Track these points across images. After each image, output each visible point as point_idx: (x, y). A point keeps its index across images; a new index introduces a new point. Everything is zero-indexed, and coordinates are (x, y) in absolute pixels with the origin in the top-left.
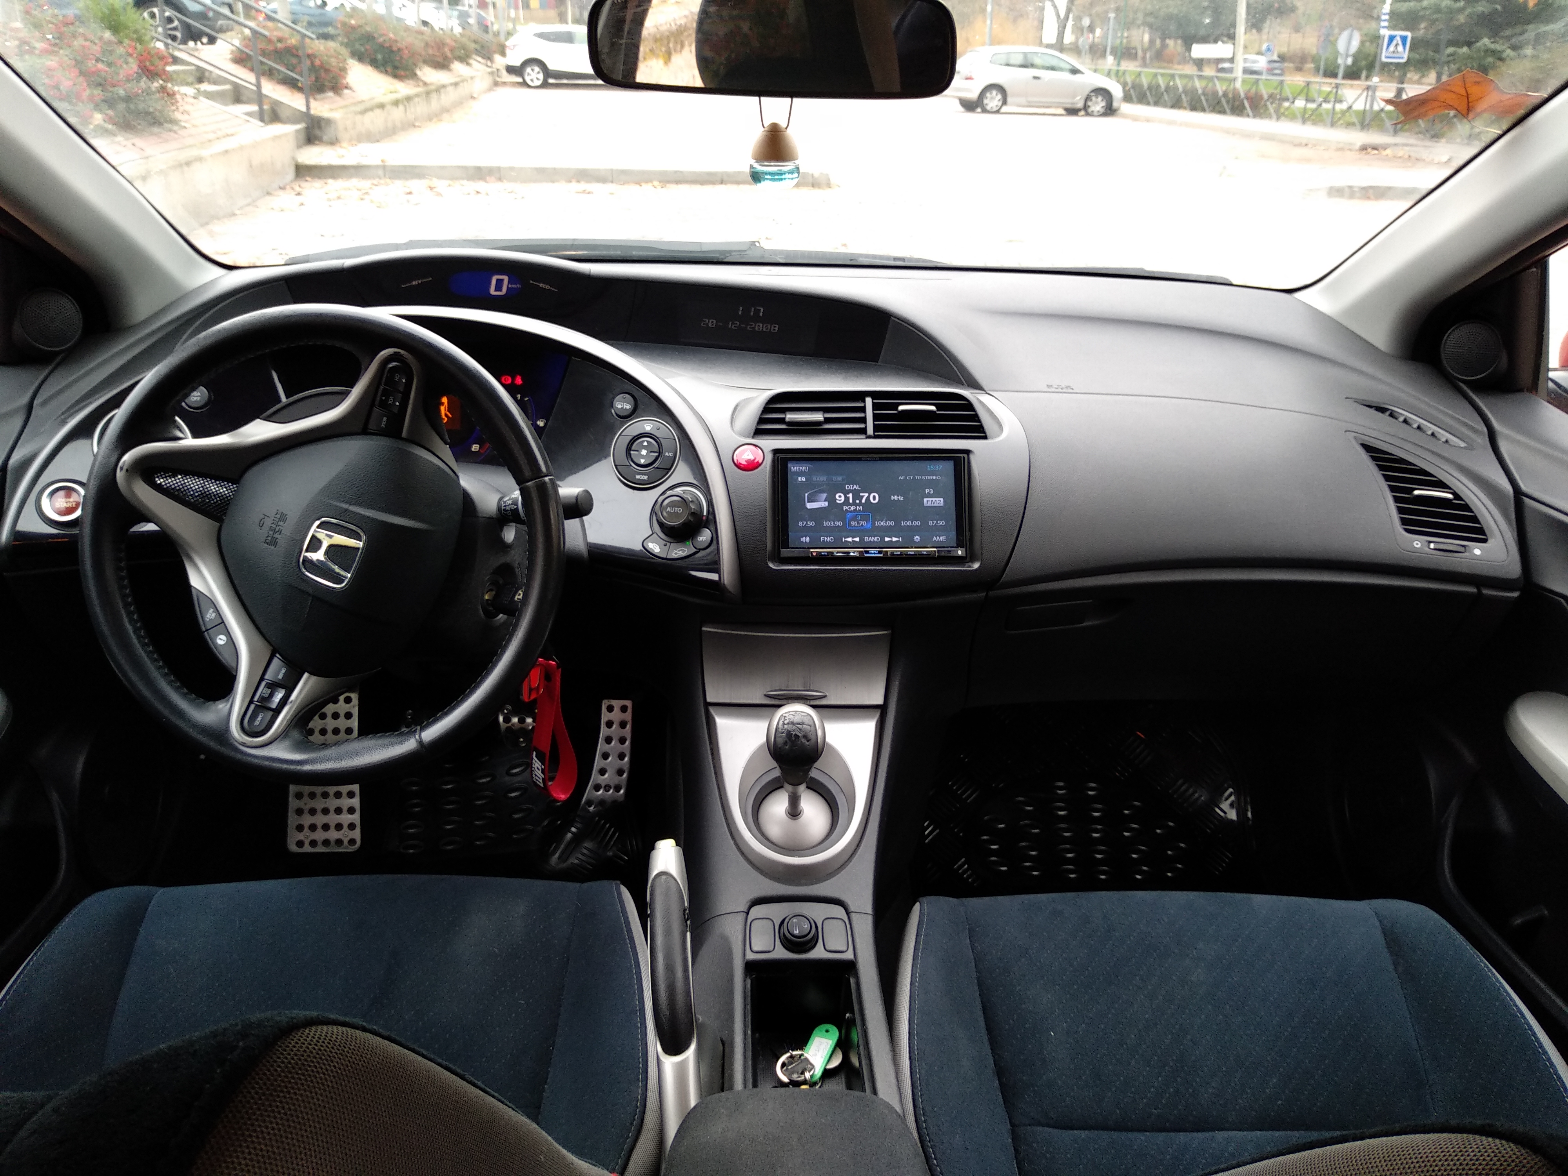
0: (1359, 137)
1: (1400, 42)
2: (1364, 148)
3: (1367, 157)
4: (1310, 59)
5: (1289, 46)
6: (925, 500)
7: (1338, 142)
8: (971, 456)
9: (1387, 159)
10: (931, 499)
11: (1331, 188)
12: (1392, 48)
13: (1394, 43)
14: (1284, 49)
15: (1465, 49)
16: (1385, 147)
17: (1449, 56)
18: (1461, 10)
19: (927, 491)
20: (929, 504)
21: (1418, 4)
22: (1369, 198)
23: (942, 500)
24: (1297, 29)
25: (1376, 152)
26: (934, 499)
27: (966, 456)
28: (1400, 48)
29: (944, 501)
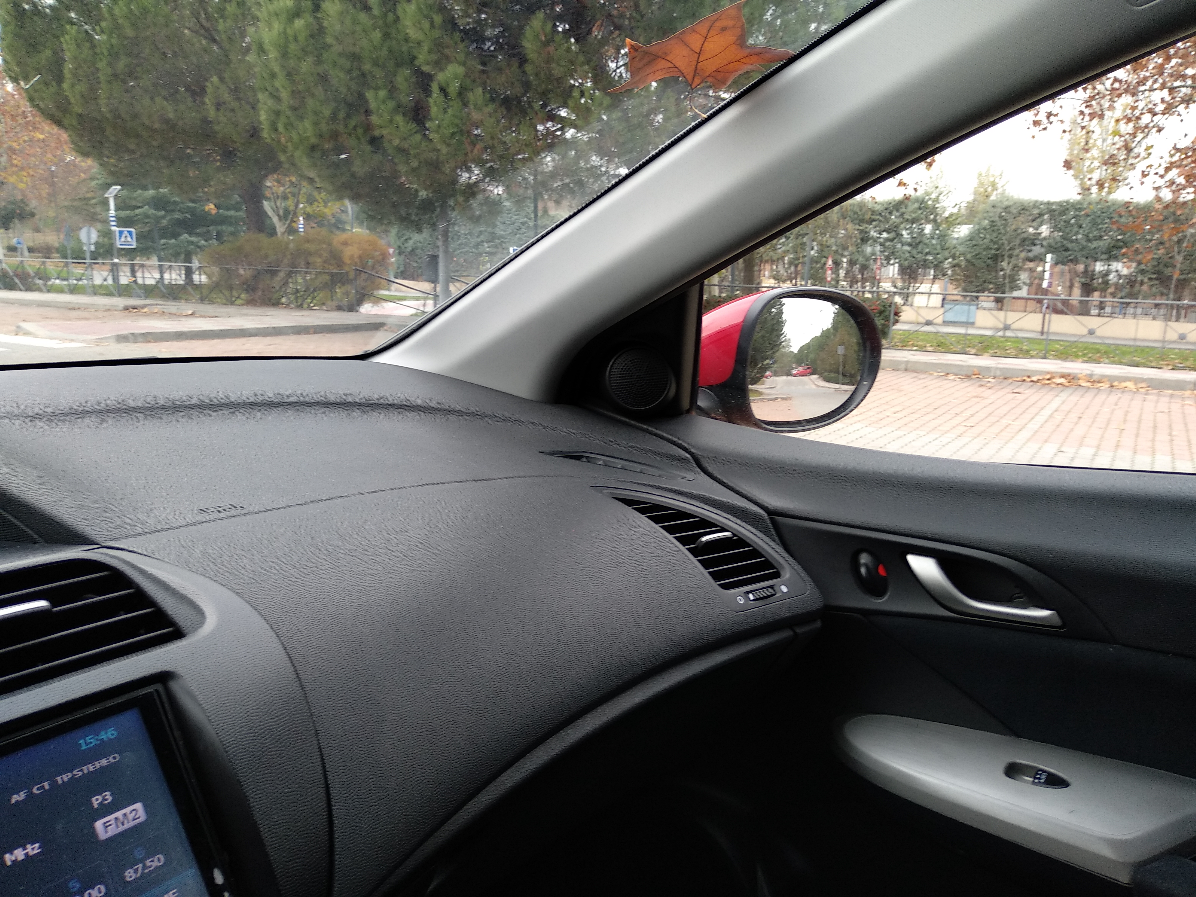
0: (121, 302)
1: (128, 235)
2: (126, 309)
3: (131, 314)
4: (54, 251)
5: (34, 241)
6: (99, 825)
7: (105, 305)
8: (174, 686)
9: (146, 315)
10: (111, 817)
11: (118, 335)
12: (123, 239)
13: (124, 235)
14: (31, 244)
15: (173, 241)
16: (143, 307)
17: (163, 245)
18: (164, 217)
19: (96, 801)
20: (113, 831)
21: (132, 212)
22: (149, 342)
23: (138, 806)
24: (37, 230)
25: (136, 310)
26: (119, 814)
27: (159, 687)
28: (129, 239)
29: (146, 807)
